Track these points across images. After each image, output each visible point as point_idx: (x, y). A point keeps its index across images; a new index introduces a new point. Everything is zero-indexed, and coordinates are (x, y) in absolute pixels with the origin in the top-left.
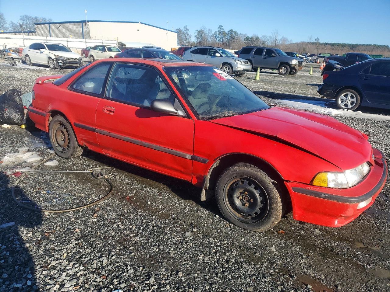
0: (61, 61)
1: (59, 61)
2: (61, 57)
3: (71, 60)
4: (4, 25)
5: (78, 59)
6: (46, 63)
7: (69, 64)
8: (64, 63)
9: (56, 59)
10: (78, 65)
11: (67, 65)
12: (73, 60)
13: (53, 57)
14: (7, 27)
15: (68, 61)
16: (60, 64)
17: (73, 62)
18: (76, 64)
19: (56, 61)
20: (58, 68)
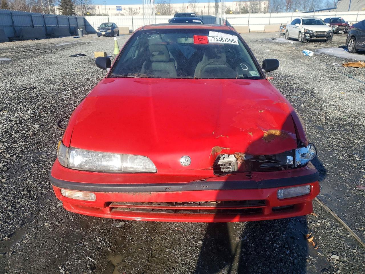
0: (308, 35)
1: (306, 35)
2: (309, 31)
3: (319, 33)
4: (320, 5)
5: (327, 32)
6: (296, 37)
7: (316, 37)
8: (311, 37)
9: (305, 32)
10: (326, 38)
11: (313, 38)
12: (322, 34)
13: (303, 31)
14: (322, 6)
15: (315, 34)
16: (308, 38)
17: (321, 36)
18: (323, 37)
19: (304, 35)
20: (304, 41)
